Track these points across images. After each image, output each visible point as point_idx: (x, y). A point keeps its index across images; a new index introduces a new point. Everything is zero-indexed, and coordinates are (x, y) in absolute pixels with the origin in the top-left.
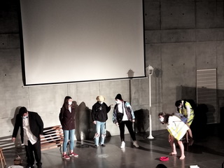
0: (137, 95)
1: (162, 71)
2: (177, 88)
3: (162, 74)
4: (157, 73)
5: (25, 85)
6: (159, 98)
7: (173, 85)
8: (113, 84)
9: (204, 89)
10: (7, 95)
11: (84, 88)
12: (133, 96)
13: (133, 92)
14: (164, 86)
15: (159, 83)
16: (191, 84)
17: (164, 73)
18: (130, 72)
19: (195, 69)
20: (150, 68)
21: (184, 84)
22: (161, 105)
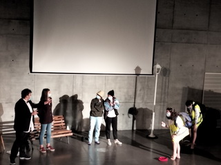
0: (142, 92)
1: (170, 71)
2: (184, 89)
3: (169, 74)
4: (165, 72)
5: (31, 72)
6: (164, 98)
7: (180, 86)
8: (119, 79)
9: (211, 92)
10: (13, 80)
11: (90, 81)
12: (138, 92)
13: (138, 89)
14: (171, 86)
15: (166, 82)
16: (198, 86)
17: (171, 73)
18: (138, 69)
19: (203, 72)
20: (158, 66)
21: (190, 86)
22: (166, 104)
